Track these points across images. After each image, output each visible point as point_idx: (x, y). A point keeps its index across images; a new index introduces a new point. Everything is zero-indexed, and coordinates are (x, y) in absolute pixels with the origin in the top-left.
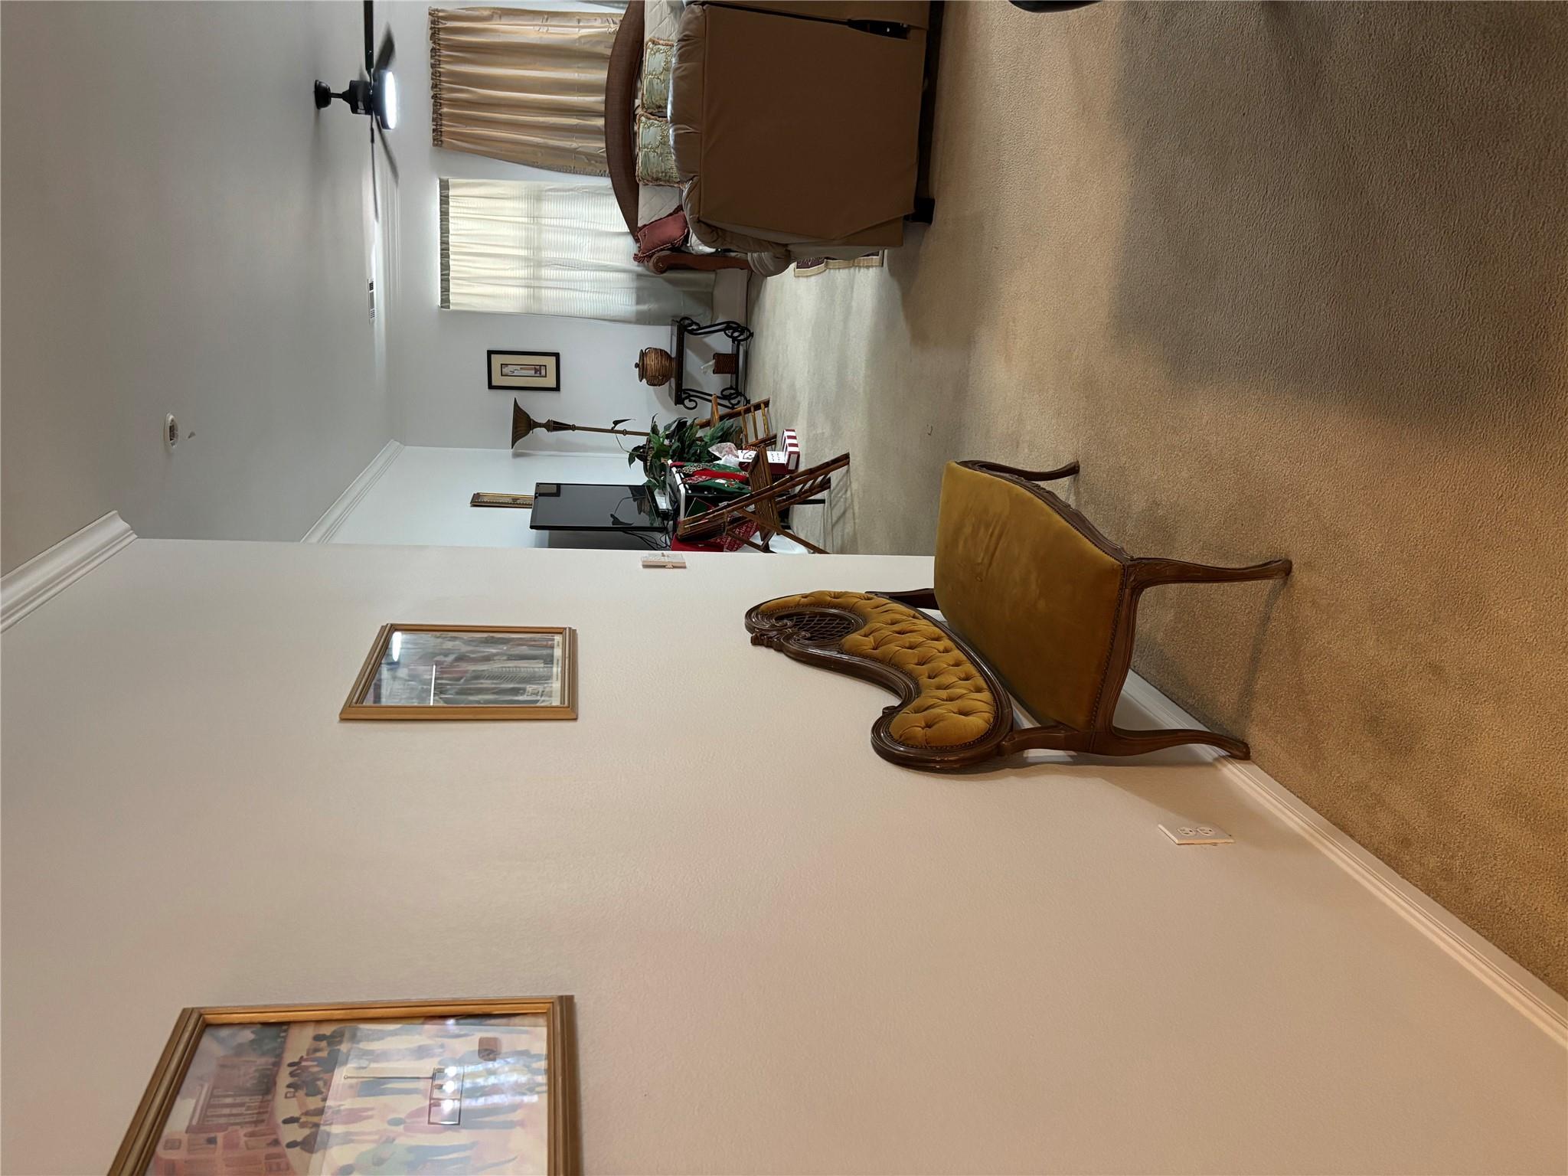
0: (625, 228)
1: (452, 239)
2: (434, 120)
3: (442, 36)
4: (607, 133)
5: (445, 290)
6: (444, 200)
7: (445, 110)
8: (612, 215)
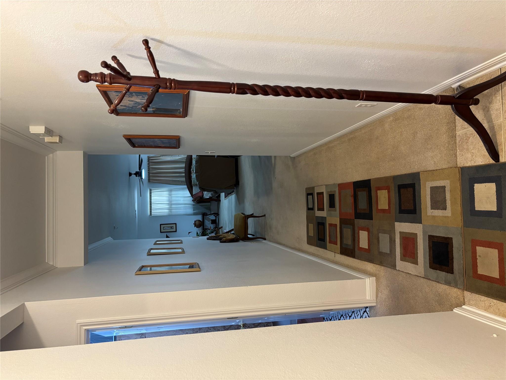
0: (190, 195)
1: (152, 201)
2: (148, 177)
3: (150, 161)
4: (185, 176)
5: (151, 212)
6: (151, 193)
7: (151, 175)
8: (187, 193)
